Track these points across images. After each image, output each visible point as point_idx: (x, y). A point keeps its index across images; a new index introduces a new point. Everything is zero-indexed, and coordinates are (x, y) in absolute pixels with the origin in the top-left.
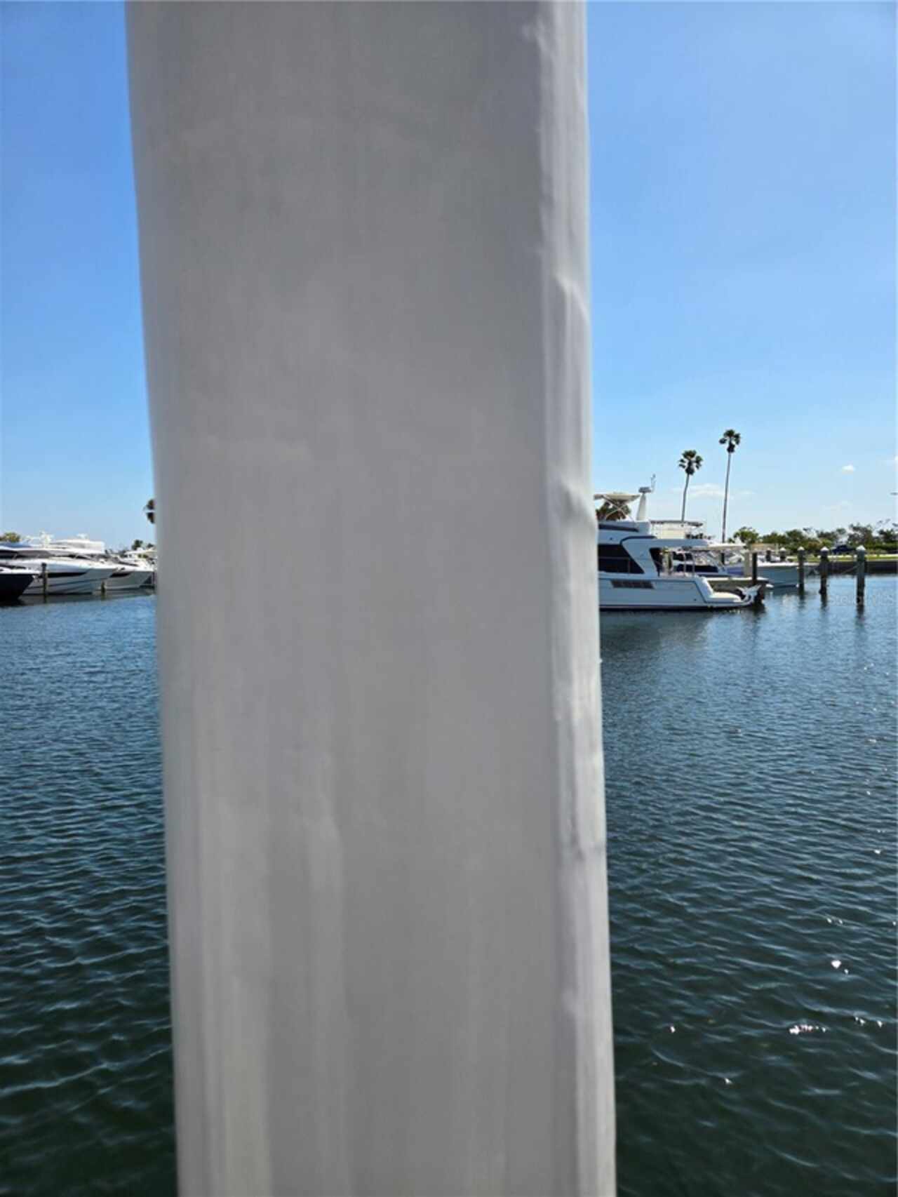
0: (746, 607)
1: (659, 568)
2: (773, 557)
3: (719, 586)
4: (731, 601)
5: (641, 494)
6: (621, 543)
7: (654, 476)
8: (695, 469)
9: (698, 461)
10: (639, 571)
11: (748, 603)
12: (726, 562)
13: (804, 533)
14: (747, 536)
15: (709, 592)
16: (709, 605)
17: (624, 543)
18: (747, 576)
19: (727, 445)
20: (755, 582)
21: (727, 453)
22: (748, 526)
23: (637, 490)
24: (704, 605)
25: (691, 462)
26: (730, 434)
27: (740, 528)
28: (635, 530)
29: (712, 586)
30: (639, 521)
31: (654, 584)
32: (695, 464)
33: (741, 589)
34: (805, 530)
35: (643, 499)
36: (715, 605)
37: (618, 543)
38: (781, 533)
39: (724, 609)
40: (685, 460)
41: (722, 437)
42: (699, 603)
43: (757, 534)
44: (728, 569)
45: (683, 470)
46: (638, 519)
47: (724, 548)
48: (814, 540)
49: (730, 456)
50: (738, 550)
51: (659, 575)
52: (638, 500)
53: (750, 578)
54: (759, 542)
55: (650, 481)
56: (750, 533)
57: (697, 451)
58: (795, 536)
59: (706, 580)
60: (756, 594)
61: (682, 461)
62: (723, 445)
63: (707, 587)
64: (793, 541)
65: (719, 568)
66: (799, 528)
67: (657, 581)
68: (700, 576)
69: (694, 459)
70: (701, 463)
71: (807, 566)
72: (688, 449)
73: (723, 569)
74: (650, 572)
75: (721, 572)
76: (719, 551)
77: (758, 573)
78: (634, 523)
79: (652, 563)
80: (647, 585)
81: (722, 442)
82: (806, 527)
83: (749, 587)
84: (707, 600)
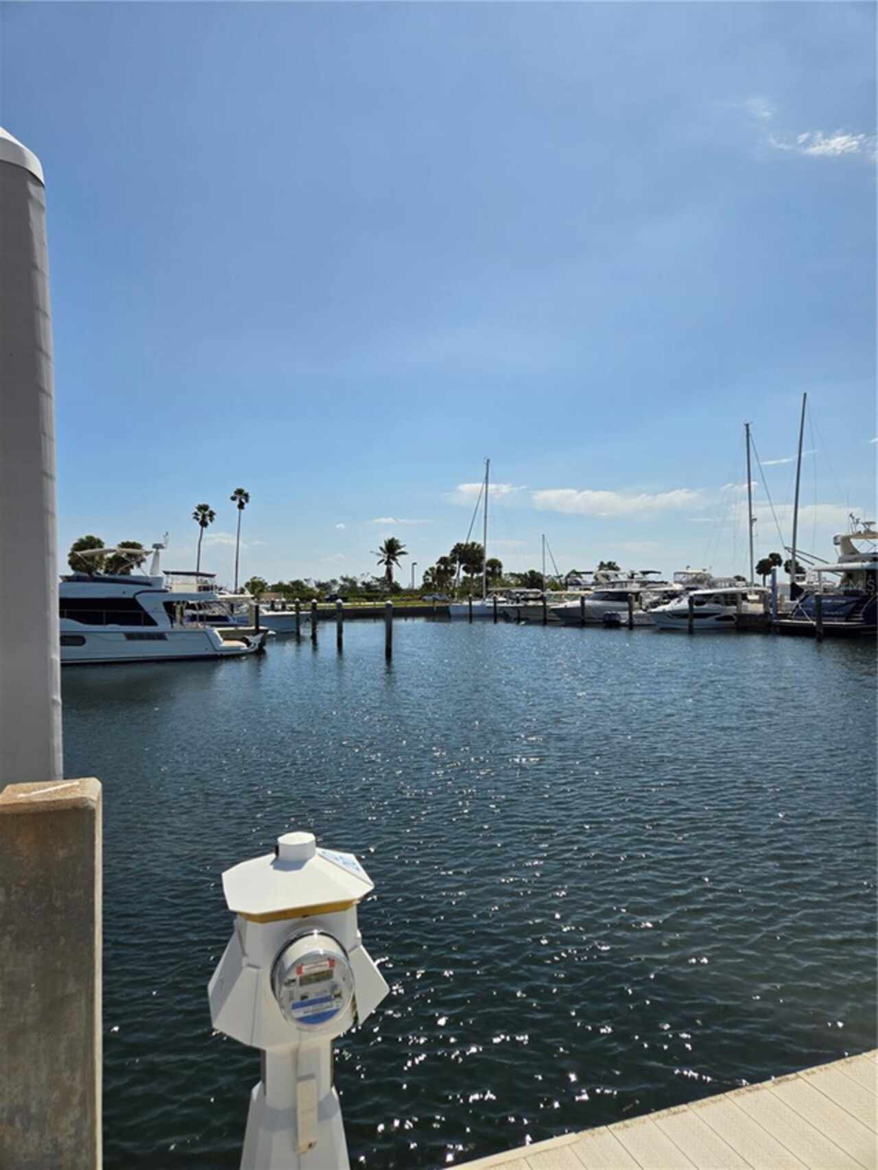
0: (251, 653)
1: (172, 619)
2: (276, 606)
3: (227, 635)
4: (238, 648)
5: (154, 550)
6: (134, 596)
7: (167, 534)
8: (209, 522)
9: (212, 514)
10: (153, 623)
11: (253, 650)
12: (236, 612)
13: (305, 583)
14: (256, 587)
15: (220, 641)
16: (219, 653)
17: (137, 596)
18: (251, 626)
19: (237, 502)
20: (257, 631)
21: (237, 510)
22: (258, 576)
23: (151, 546)
24: (216, 653)
25: (204, 516)
26: (240, 492)
27: (251, 577)
28: (149, 584)
29: (222, 635)
30: (154, 576)
31: (167, 635)
32: (208, 518)
33: (247, 637)
34: (306, 580)
35: (157, 554)
36: (224, 653)
37: (131, 596)
38: (286, 583)
39: (234, 656)
40: (199, 513)
41: (233, 494)
42: (210, 652)
43: (266, 584)
44: (238, 618)
45: (197, 523)
46: (151, 574)
47: (235, 599)
48: (311, 590)
49: (240, 513)
50: (246, 600)
51: (172, 627)
52: (152, 555)
53: (253, 628)
54: (268, 591)
55: (162, 538)
56: (260, 582)
57: (210, 505)
58: (297, 585)
59: (216, 630)
60: (259, 641)
61: (196, 514)
62: (234, 502)
63: (217, 637)
64: (295, 591)
65: (230, 618)
66: (302, 579)
67: (169, 633)
68: (212, 626)
69: (207, 513)
70: (215, 517)
71: (303, 615)
72: (201, 503)
73: (234, 619)
74: (163, 625)
75: (232, 622)
76: (229, 603)
77: (260, 622)
78: (147, 577)
79: (166, 616)
80: (161, 636)
81: (233, 499)
82: (307, 578)
83: (254, 635)
84: (216, 648)
